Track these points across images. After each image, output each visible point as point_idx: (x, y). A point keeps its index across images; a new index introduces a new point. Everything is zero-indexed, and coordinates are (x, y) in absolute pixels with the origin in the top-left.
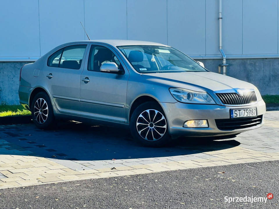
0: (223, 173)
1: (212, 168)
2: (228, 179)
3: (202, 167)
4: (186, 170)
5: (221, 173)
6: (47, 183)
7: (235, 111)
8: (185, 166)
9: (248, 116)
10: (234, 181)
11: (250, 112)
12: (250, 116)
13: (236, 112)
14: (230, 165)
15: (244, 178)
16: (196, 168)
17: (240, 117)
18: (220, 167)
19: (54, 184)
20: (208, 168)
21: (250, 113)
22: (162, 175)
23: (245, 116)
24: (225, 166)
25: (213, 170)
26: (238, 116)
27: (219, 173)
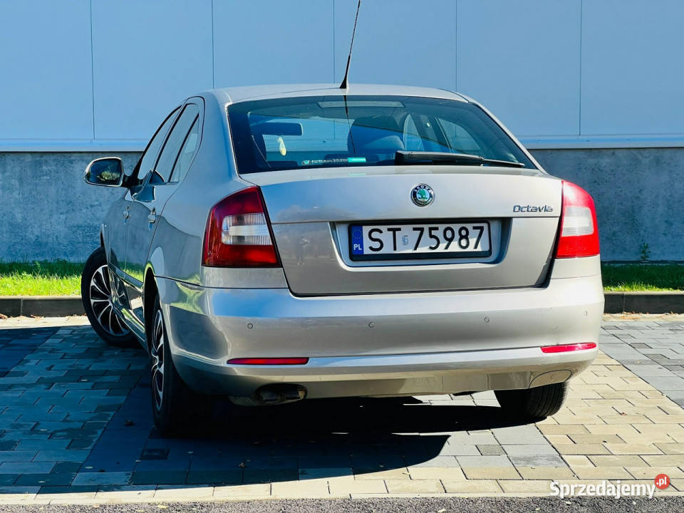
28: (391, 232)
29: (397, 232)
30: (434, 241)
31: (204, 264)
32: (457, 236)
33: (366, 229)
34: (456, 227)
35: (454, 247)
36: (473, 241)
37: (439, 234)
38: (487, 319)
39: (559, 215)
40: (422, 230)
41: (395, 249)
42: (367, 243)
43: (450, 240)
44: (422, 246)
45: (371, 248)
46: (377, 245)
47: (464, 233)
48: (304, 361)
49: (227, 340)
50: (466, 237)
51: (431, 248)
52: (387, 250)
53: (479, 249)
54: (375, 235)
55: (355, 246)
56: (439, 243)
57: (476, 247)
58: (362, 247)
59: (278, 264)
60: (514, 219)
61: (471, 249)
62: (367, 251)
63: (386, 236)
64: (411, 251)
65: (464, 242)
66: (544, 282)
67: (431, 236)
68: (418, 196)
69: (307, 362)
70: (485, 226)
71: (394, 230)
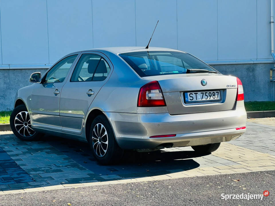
0: (238, 180)
1: (229, 175)
2: (240, 187)
3: (220, 174)
4: (202, 177)
5: (236, 180)
6: (68, 188)
8: (205, 172)
10: (245, 189)
14: (249, 173)
15: (256, 186)
16: (213, 175)
18: (238, 174)
19: (74, 188)
20: (226, 175)
22: (178, 181)
24: (244, 174)
25: (230, 177)
27: (234, 180)
28: (195, 94)
29: (197, 94)
30: (207, 96)
31: (138, 106)
32: (212, 95)
33: (189, 93)
34: (212, 92)
35: (212, 99)
36: (216, 96)
37: (207, 94)
38: (223, 120)
39: (237, 88)
40: (203, 93)
41: (197, 99)
42: (189, 98)
43: (210, 96)
44: (204, 98)
45: (190, 99)
46: (192, 98)
47: (214, 94)
48: (175, 135)
49: (146, 129)
50: (214, 95)
51: (206, 99)
52: (195, 100)
53: (218, 99)
54: (191, 95)
55: (186, 99)
56: (208, 97)
57: (217, 98)
58: (188, 99)
59: (165, 105)
60: (227, 89)
61: (216, 99)
62: (189, 100)
63: (194, 95)
64: (201, 100)
65: (214, 97)
66: (234, 108)
67: (206, 95)
68: (203, 83)
69: (175, 136)
70: (219, 91)
71: (196, 94)
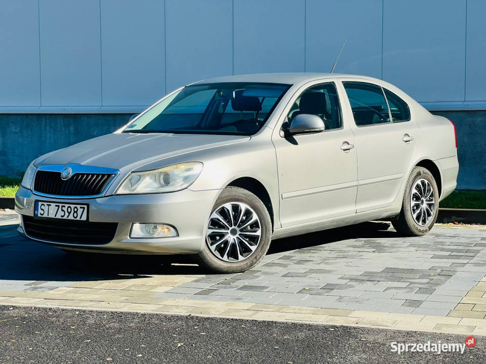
7: (42, 205)
9: (65, 217)
11: (69, 211)
12: (69, 218)
13: (43, 207)
17: (49, 217)
21: (69, 213)
23: (58, 216)
26: (45, 215)
